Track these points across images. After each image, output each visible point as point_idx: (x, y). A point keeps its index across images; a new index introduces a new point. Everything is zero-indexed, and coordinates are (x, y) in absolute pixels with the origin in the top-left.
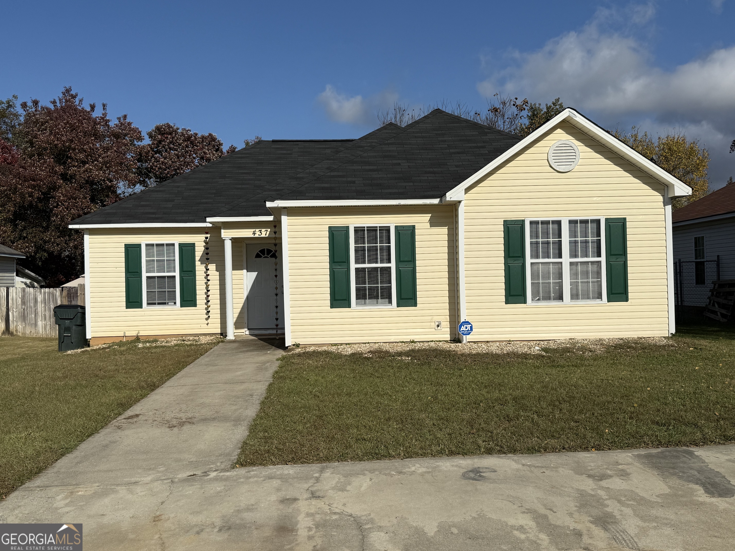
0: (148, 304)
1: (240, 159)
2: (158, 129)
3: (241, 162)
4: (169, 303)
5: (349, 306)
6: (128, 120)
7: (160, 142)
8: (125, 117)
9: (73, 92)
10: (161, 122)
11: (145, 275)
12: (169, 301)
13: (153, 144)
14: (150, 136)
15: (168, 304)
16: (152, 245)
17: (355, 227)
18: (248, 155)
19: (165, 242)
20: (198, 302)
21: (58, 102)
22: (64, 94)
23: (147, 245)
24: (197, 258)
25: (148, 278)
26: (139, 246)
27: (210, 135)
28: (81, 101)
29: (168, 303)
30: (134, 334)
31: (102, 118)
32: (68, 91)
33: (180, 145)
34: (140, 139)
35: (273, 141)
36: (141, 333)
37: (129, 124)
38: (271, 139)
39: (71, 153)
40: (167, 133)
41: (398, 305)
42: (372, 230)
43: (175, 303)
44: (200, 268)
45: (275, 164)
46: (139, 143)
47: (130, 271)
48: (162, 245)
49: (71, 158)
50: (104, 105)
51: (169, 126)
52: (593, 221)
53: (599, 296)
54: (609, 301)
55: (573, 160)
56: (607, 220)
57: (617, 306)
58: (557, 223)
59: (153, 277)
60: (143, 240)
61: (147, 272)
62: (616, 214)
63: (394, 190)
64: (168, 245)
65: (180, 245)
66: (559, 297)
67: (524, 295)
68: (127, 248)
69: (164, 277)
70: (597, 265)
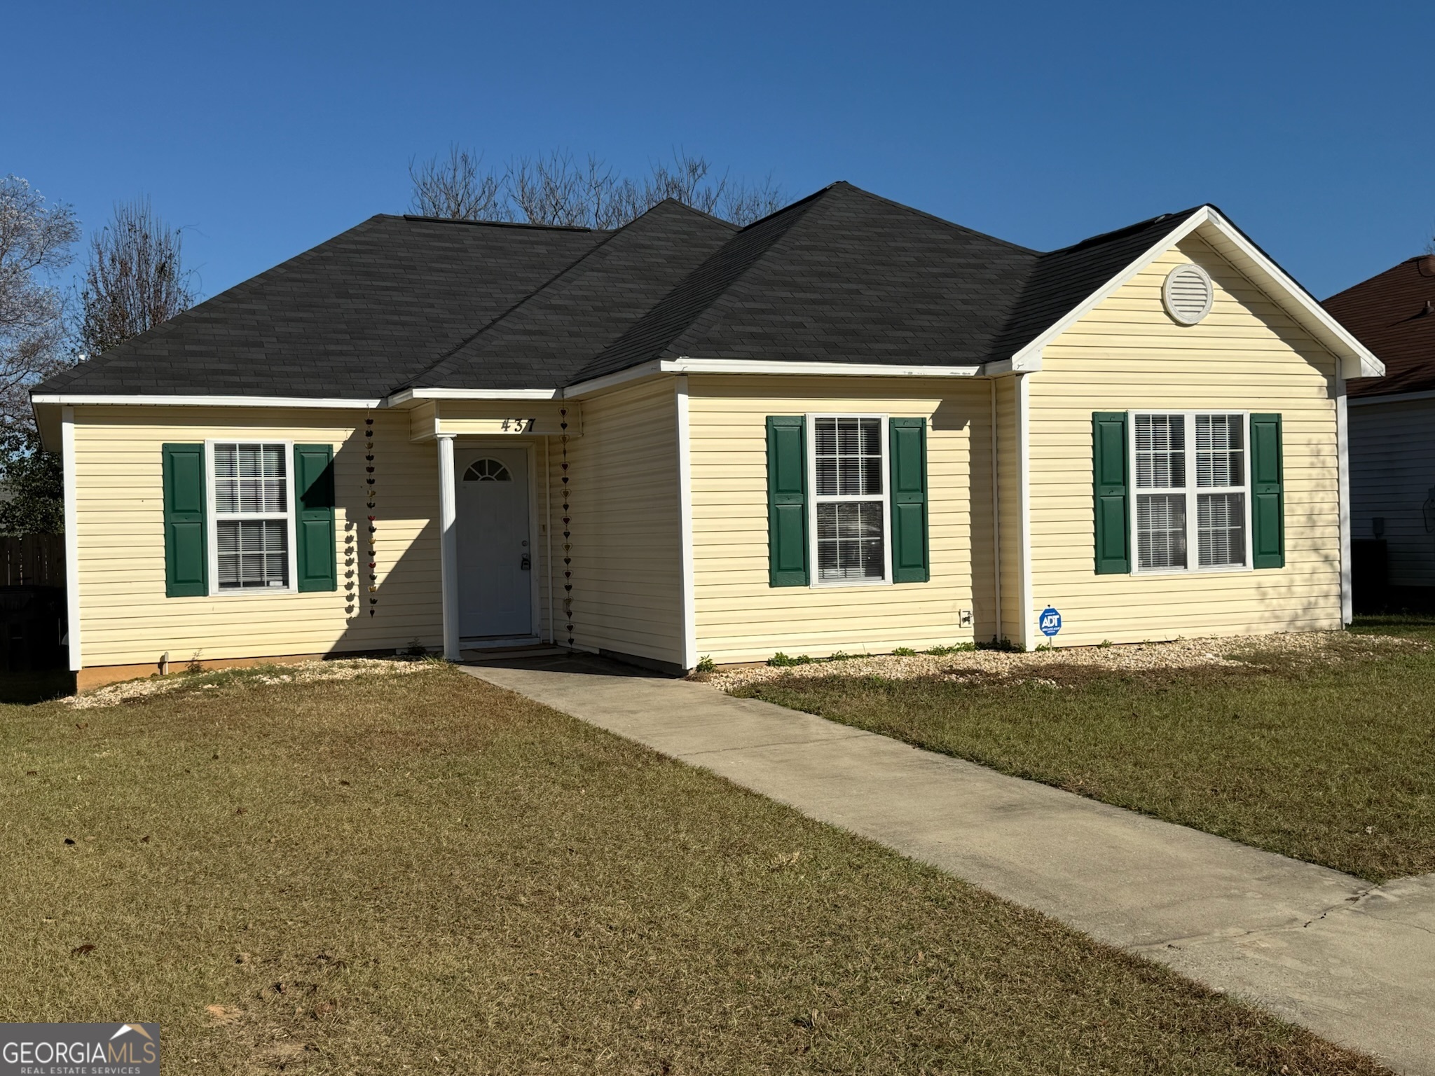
0: (222, 585)
1: (358, 255)
3: (360, 261)
4: (271, 583)
5: (807, 582)
11: (213, 516)
12: (270, 578)
15: (268, 585)
16: (231, 448)
17: (817, 420)
18: (371, 248)
19: (262, 442)
20: (339, 579)
23: (219, 448)
25: (221, 524)
26: (199, 449)
29: (268, 582)
30: (188, 656)
35: (407, 218)
36: (206, 655)
41: (896, 579)
42: (848, 426)
43: (286, 583)
45: (441, 271)
47: (177, 508)
48: (256, 448)
52: (1232, 417)
53: (1239, 558)
54: (1255, 567)
55: (1203, 303)
56: (1252, 416)
57: (1270, 576)
58: (1178, 421)
59: (234, 523)
60: (210, 436)
61: (219, 510)
62: (1266, 407)
63: (891, 347)
64: (268, 448)
65: (296, 447)
66: (1180, 560)
67: (1127, 556)
68: (170, 452)
69: (258, 523)
70: (1237, 500)
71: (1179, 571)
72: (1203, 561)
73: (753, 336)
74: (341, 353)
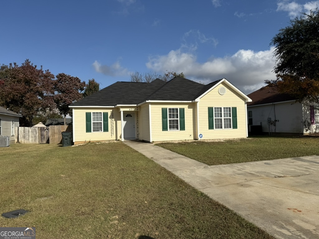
0: (93, 131)
2: (60, 75)
3: (114, 88)
4: (100, 131)
5: (167, 130)
6: (49, 71)
7: (61, 79)
8: (48, 70)
9: (29, 61)
10: (61, 73)
13: (58, 79)
14: (57, 77)
16: (95, 113)
17: (169, 108)
19: (99, 112)
20: (109, 130)
21: (24, 64)
22: (26, 61)
23: (93, 113)
24: (109, 117)
25: (93, 123)
26: (90, 113)
27: (76, 77)
28: (32, 64)
30: (89, 140)
31: (41, 70)
32: (27, 60)
33: (68, 80)
34: (54, 78)
36: (91, 140)
37: (50, 73)
38: (121, 81)
39: (31, 82)
40: (63, 76)
41: (180, 130)
42: (173, 109)
43: (102, 131)
44: (109, 120)
46: (53, 79)
48: (98, 113)
49: (32, 83)
50: (41, 66)
51: (64, 74)
52: (229, 108)
53: (231, 127)
54: (233, 129)
55: (224, 91)
56: (232, 107)
57: (235, 130)
58: (221, 108)
59: (95, 123)
60: (92, 111)
61: (93, 121)
62: (234, 106)
63: (179, 98)
64: (99, 113)
65: (103, 113)
66: (221, 128)
67: (213, 127)
68: (87, 113)
69: (98, 123)
70: (230, 119)
71: (221, 129)
72: (225, 127)
73: (160, 97)
74: (110, 100)
